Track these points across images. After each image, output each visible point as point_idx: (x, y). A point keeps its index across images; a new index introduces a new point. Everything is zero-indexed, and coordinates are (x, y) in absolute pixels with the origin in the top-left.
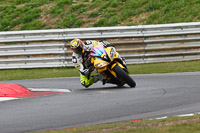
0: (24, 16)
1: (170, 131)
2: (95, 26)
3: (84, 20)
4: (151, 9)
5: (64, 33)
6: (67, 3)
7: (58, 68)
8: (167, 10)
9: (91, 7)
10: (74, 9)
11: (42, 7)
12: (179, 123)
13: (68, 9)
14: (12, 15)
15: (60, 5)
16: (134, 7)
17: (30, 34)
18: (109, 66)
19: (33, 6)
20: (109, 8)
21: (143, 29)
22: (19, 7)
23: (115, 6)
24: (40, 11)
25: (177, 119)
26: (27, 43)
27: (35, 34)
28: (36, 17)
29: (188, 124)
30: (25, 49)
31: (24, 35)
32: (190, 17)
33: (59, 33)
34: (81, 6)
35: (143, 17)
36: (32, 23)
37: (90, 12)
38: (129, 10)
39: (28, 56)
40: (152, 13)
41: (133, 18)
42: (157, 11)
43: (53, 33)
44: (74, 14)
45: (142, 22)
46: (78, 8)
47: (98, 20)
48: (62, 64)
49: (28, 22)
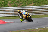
0: (4, 4)
1: (39, 31)
2: (21, 6)
3: (18, 5)
4: (34, 2)
5: (14, 8)
6: (14, 1)
7: (12, 16)
8: (38, 3)
9: (20, 2)
10: (16, 2)
11: (8, 2)
12: (41, 30)
13: (14, 2)
14: (1, 4)
15: (13, 1)
16: (30, 2)
17: (5, 8)
18: (27, 16)
19: (6, 2)
20: (24, 2)
21: (33, 7)
22: (3, 2)
23: (26, 2)
24: (8, 3)
25: (41, 29)
26: (5, 10)
27: (6, 8)
28: (7, 4)
29: (43, 30)
30: (4, 12)
31: (4, 9)
32: (44, 4)
33: (12, 8)
34: (18, 1)
35: (32, 4)
36: (6, 6)
37: (20, 3)
38: (29, 3)
39: (5, 14)
40: (35, 3)
41: (30, 4)
42: (36, 3)
43: (11, 8)
44: (16, 3)
45: (32, 5)
46: (17, 2)
47: (22, 5)
48: (13, 16)
49: (5, 5)
